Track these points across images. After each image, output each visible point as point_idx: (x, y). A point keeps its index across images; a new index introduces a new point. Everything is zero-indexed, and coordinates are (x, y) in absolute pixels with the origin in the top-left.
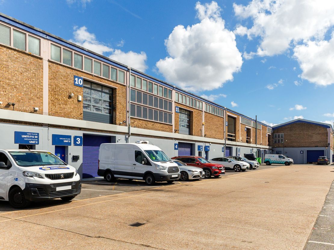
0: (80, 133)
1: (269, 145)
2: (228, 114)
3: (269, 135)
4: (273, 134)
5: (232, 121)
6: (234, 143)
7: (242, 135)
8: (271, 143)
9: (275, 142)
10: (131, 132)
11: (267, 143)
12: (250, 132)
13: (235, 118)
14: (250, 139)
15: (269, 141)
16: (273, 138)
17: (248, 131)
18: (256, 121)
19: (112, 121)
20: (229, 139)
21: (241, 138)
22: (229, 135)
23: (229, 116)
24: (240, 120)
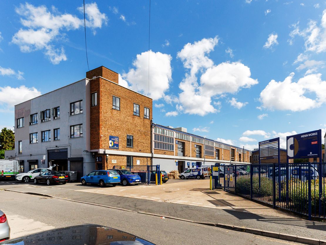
0: (195, 162)
1: (250, 162)
2: (231, 148)
3: (250, 156)
4: (252, 155)
5: (233, 151)
6: (234, 162)
7: (237, 158)
8: (251, 161)
9: (254, 160)
10: (205, 160)
11: (249, 161)
12: (241, 155)
13: (234, 150)
14: (241, 159)
15: (250, 160)
16: (253, 157)
17: (240, 155)
18: (243, 149)
19: (200, 157)
20: (232, 160)
21: (237, 159)
22: (232, 158)
23: (232, 149)
24: (236, 151)
